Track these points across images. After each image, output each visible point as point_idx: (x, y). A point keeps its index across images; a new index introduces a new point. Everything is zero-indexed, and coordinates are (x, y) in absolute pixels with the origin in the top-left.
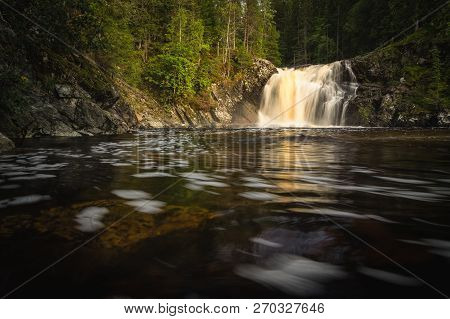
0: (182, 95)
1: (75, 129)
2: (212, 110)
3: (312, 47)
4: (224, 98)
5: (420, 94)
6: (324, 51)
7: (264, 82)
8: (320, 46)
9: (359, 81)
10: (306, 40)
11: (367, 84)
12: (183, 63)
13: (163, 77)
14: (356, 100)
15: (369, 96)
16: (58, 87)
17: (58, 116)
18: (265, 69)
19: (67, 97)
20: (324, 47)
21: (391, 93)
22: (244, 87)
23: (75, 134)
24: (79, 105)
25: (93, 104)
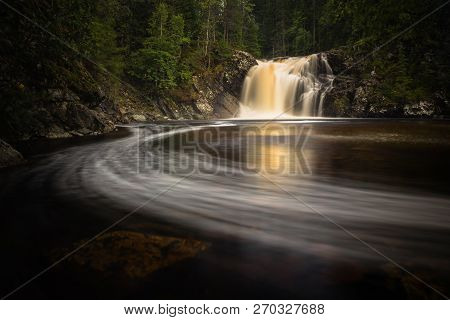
0: (163, 88)
1: (66, 130)
2: (193, 103)
3: (291, 39)
4: (205, 90)
5: (388, 86)
6: (301, 43)
7: (244, 73)
8: (298, 38)
9: (335, 73)
10: (284, 32)
11: (342, 76)
12: (164, 56)
13: (145, 71)
14: (332, 92)
15: (344, 88)
16: (50, 91)
17: (51, 118)
18: (245, 61)
19: (58, 101)
20: (302, 40)
21: (363, 85)
22: (225, 79)
23: (67, 135)
24: (70, 108)
25: (82, 106)
